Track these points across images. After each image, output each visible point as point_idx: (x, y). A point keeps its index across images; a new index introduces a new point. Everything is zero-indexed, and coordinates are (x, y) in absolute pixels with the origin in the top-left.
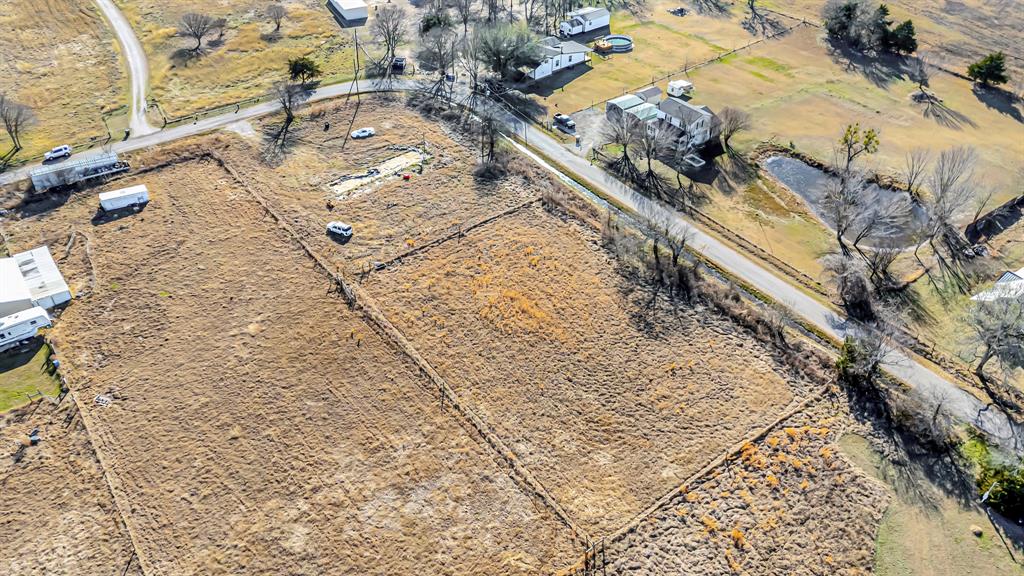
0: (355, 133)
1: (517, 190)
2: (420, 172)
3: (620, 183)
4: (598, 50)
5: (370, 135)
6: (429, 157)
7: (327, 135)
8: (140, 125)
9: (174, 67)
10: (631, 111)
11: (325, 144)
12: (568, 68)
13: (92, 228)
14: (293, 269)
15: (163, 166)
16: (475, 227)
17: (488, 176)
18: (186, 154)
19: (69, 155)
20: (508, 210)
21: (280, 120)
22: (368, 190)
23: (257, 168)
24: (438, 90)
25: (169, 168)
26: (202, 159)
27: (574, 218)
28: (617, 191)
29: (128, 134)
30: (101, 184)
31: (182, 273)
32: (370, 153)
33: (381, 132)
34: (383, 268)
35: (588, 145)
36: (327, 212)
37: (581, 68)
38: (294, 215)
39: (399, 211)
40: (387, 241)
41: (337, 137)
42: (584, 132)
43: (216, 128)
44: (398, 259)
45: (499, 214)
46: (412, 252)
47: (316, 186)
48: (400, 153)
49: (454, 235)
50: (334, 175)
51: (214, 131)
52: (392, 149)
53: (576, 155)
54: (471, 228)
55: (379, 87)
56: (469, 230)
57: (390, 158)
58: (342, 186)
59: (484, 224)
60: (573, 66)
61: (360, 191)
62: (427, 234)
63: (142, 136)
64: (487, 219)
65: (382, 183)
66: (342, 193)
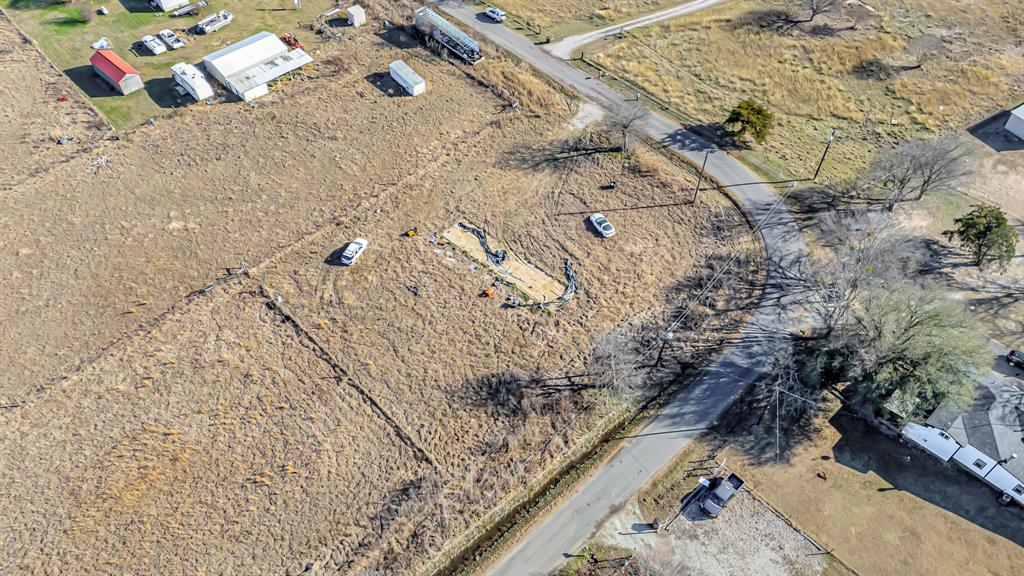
0: (595, 217)
1: (469, 437)
2: (506, 306)
6: (552, 308)
7: (591, 192)
8: (572, 43)
9: (728, 21)
11: (565, 196)
13: (362, 76)
14: (279, 230)
16: (362, 392)
18: (508, 92)
24: (784, 287)
25: (479, 89)
30: (441, 57)
32: (551, 244)
33: (613, 244)
36: (396, 234)
37: (1017, 523)
38: (388, 207)
39: (402, 300)
40: (331, 302)
41: (585, 203)
42: (696, 537)
43: (581, 96)
44: (288, 318)
45: (394, 419)
46: (302, 330)
47: (458, 210)
48: (558, 274)
49: (341, 370)
50: (486, 222)
51: (573, 97)
52: (566, 264)
53: (599, 525)
54: (357, 388)
55: (758, 214)
56: (353, 386)
57: (540, 265)
58: (460, 233)
59: (369, 403)
60: (1013, 503)
61: (449, 253)
62: (346, 340)
63: (548, 53)
64: (380, 405)
65: (473, 271)
66: (442, 238)
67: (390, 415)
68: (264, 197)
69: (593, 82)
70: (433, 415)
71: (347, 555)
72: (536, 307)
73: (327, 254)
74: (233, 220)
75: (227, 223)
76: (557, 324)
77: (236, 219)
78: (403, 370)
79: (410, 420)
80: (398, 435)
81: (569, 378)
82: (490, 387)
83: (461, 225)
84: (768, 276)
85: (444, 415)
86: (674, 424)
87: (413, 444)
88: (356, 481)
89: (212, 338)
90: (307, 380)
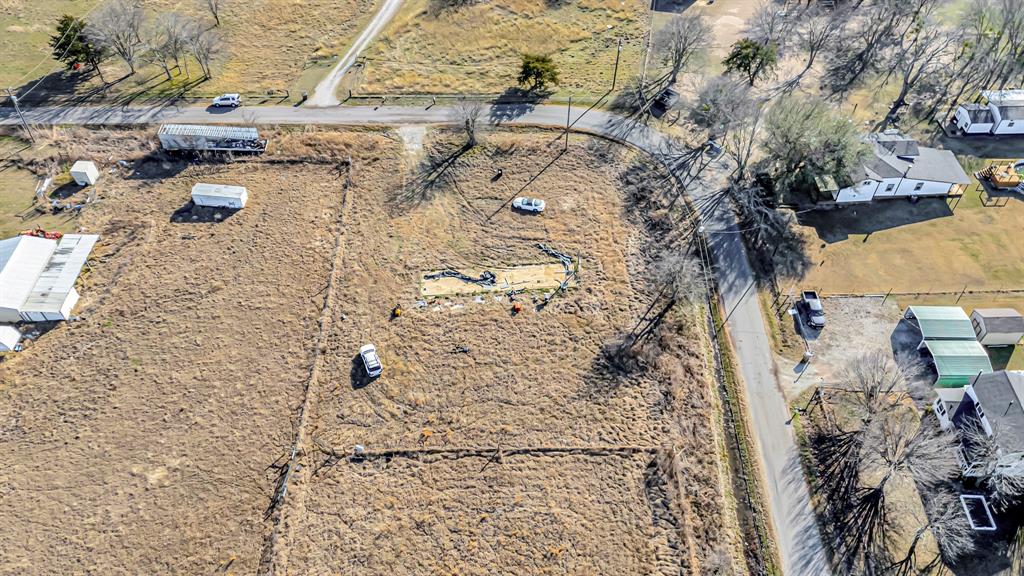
0: (518, 202)
1: (639, 411)
2: (540, 308)
3: (804, 489)
4: (990, 183)
5: (535, 213)
6: (572, 283)
7: (490, 188)
8: (326, 90)
9: (425, 13)
10: (928, 344)
11: (476, 203)
12: (908, 198)
13: (165, 222)
14: (274, 399)
15: (293, 162)
16: (526, 452)
17: (618, 364)
18: (327, 156)
19: (237, 106)
20: (595, 445)
21: (459, 140)
22: (456, 309)
23: (377, 209)
24: (683, 166)
25: (296, 167)
26: (337, 168)
27: (674, 522)
28: (787, 501)
29: (305, 98)
30: (223, 162)
31: (175, 340)
32: (511, 242)
33: (553, 213)
34: (361, 461)
35: (817, 376)
36: (385, 322)
37: (930, 207)
38: (348, 307)
39: (462, 364)
40: (405, 412)
41: (496, 198)
42: (829, 346)
43: (389, 125)
44: (388, 456)
45: (575, 447)
46: (414, 452)
47: (410, 269)
48: (545, 259)
49: (488, 451)
50: (443, 261)
51: (384, 129)
52: (540, 248)
53: (780, 388)
54: (518, 452)
55: (612, 131)
56: (513, 453)
57: (525, 262)
58: (436, 284)
59: (541, 454)
60: (920, 198)
61: (448, 304)
62: (460, 428)
63: (315, 107)
64: (553, 447)
65: (483, 302)
66: (426, 297)
67: (569, 448)
68: (217, 383)
69: (383, 110)
70: (596, 420)
71: (674, 562)
72: (561, 292)
73: (348, 381)
74: (213, 425)
75: (211, 432)
76: (589, 291)
77: (216, 422)
78: (533, 410)
79: (587, 438)
80: (592, 454)
81: (644, 318)
82: (605, 367)
83: (427, 277)
84: (668, 166)
85: (603, 413)
86: (736, 293)
87: (610, 451)
88: (609, 512)
89: (343, 528)
90: (472, 483)
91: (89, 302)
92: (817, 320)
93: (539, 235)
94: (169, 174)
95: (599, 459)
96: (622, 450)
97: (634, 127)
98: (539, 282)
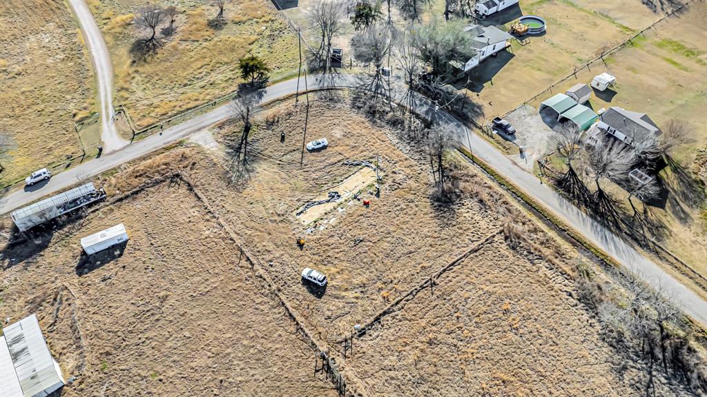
0: (310, 145)
1: (476, 218)
2: (378, 195)
3: (575, 209)
4: (514, 32)
5: (325, 147)
6: (382, 174)
7: (284, 147)
8: (111, 137)
9: (134, 62)
10: (563, 115)
11: (284, 159)
12: (492, 56)
13: (76, 279)
14: (275, 335)
15: (137, 193)
16: (444, 271)
17: (445, 201)
18: (158, 177)
19: (49, 178)
20: (473, 246)
21: (238, 128)
22: (333, 221)
23: (226, 193)
24: (378, 86)
25: (142, 195)
26: (172, 182)
27: (541, 258)
28: (574, 217)
29: (101, 150)
30: (81, 217)
31: (169, 344)
32: (328, 169)
33: (334, 143)
34: (364, 333)
35: (532, 157)
36: (299, 252)
37: (502, 57)
38: (268, 257)
39: (367, 249)
40: (362, 292)
41: (294, 150)
42: (524, 139)
43: (181, 139)
44: (377, 319)
45: (465, 253)
46: (389, 309)
47: (283, 215)
48: (354, 169)
49: (425, 283)
50: (298, 200)
51: (180, 143)
52: (347, 164)
53: (523, 170)
54: (441, 273)
55: (323, 85)
56: (439, 276)
57: (346, 176)
58: (307, 215)
59: (452, 267)
60: (497, 53)
61: (325, 222)
62: (399, 281)
63: (114, 152)
64: (454, 260)
65: (344, 209)
66: (309, 225)
67: (463, 255)
68: (229, 350)
69: (166, 132)
70: (461, 234)
71: (558, 275)
72: (380, 181)
73: (312, 297)
74: (253, 376)
75: (255, 380)
76: (394, 173)
77: (252, 372)
78: (427, 248)
79: (465, 245)
80: (476, 251)
82: (440, 206)
83: (298, 214)
84: (370, 90)
85: (461, 228)
86: (463, 136)
87: (482, 244)
88: (510, 273)
89: (392, 373)
90: (434, 304)
91: (71, 363)
92: (510, 129)
93: (340, 158)
94: (44, 247)
95: (481, 251)
96: (487, 240)
97: (333, 78)
98: (363, 183)
